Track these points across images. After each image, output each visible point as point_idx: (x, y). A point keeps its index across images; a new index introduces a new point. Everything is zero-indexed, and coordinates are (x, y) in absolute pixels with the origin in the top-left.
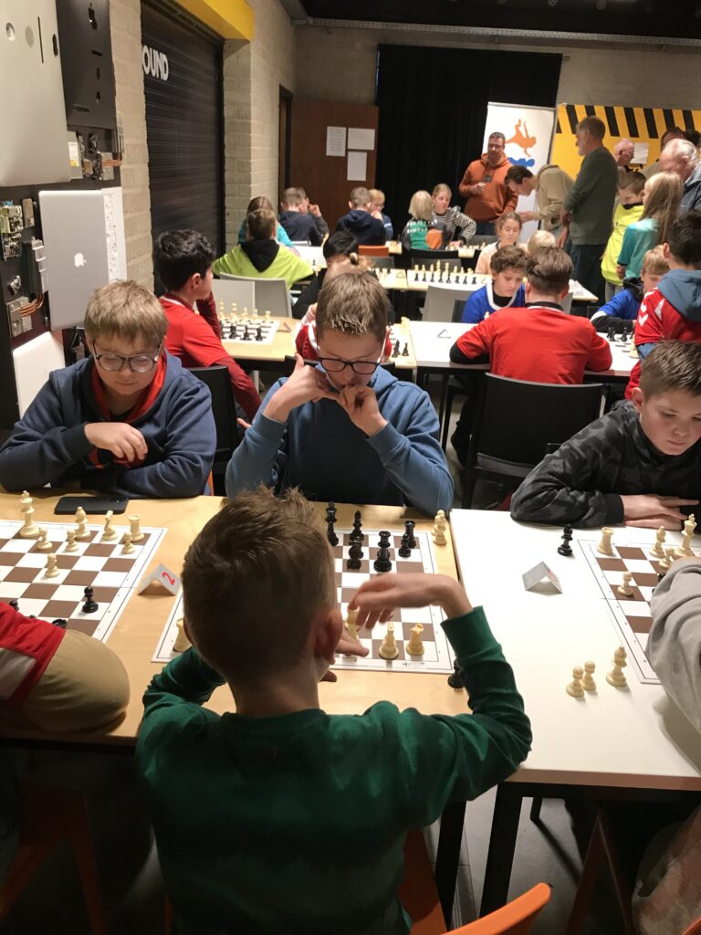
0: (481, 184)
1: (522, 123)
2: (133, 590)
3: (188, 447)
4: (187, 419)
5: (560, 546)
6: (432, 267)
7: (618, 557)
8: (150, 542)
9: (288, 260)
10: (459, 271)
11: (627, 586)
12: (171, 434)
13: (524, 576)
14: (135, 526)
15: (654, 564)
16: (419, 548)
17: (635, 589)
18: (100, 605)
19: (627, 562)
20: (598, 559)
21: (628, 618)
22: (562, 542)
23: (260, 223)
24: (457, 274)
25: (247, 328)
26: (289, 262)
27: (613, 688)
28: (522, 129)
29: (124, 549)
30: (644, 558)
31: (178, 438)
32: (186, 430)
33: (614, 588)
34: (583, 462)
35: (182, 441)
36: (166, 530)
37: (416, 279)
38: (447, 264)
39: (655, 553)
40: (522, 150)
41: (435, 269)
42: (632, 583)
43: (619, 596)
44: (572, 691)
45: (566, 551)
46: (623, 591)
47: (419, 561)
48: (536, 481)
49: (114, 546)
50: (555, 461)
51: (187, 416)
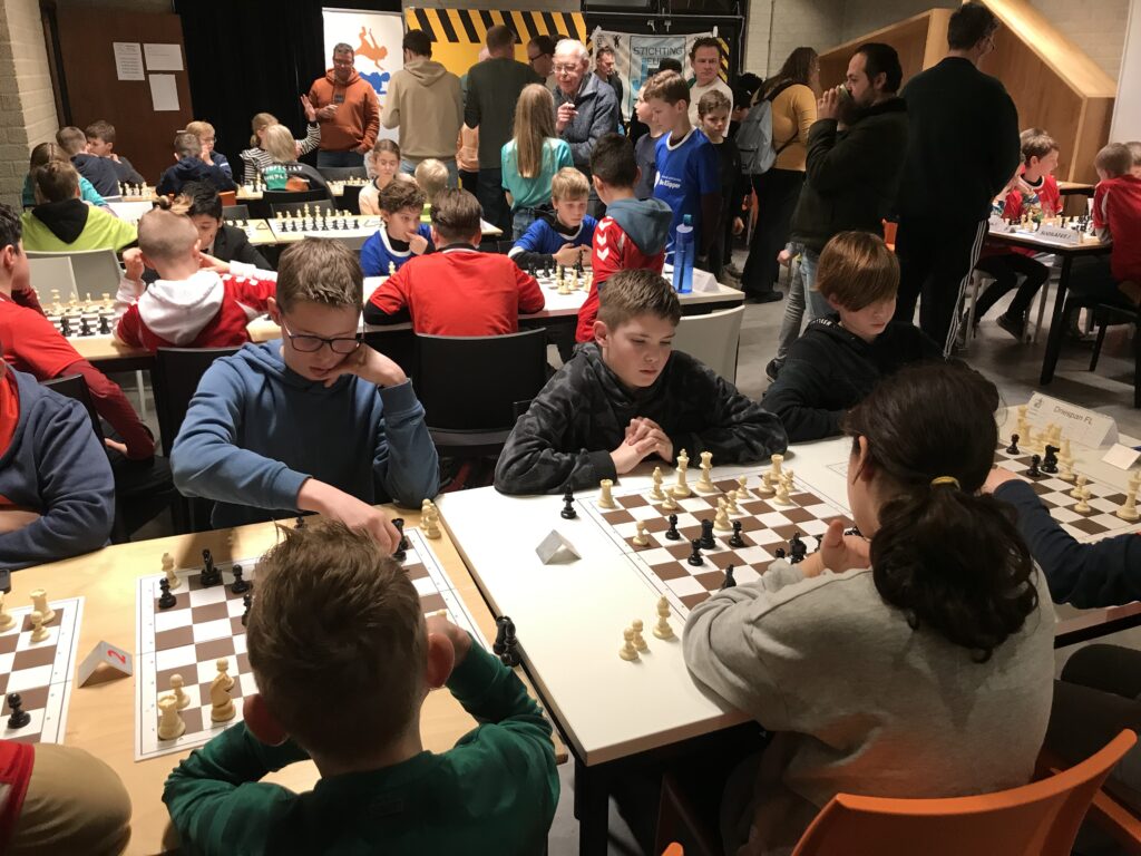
0: (331, 106)
1: (367, 31)
2: (69, 685)
3: (78, 487)
4: (67, 452)
5: (562, 509)
6: (299, 212)
7: (622, 508)
8: (67, 620)
9: (104, 223)
10: (333, 214)
11: (641, 536)
12: (49, 475)
13: (538, 550)
14: (40, 603)
15: (658, 508)
16: (412, 547)
17: (649, 536)
18: (32, 713)
19: (632, 511)
20: (603, 515)
21: (653, 568)
22: (564, 504)
23: (54, 179)
24: (334, 218)
25: (84, 320)
26: (107, 226)
27: (663, 641)
28: (367, 37)
29: (33, 636)
30: (646, 503)
31: (62, 478)
32: (70, 465)
33: (629, 541)
34: (556, 414)
35: (68, 481)
36: (82, 599)
37: (284, 229)
38: (317, 208)
39: (655, 496)
40: (373, 62)
41: (304, 215)
42: (645, 532)
43: (637, 548)
44: (626, 655)
45: (570, 514)
46: (638, 542)
47: (419, 562)
48: (517, 444)
49: (17, 636)
50: (530, 421)
51: (65, 447)
